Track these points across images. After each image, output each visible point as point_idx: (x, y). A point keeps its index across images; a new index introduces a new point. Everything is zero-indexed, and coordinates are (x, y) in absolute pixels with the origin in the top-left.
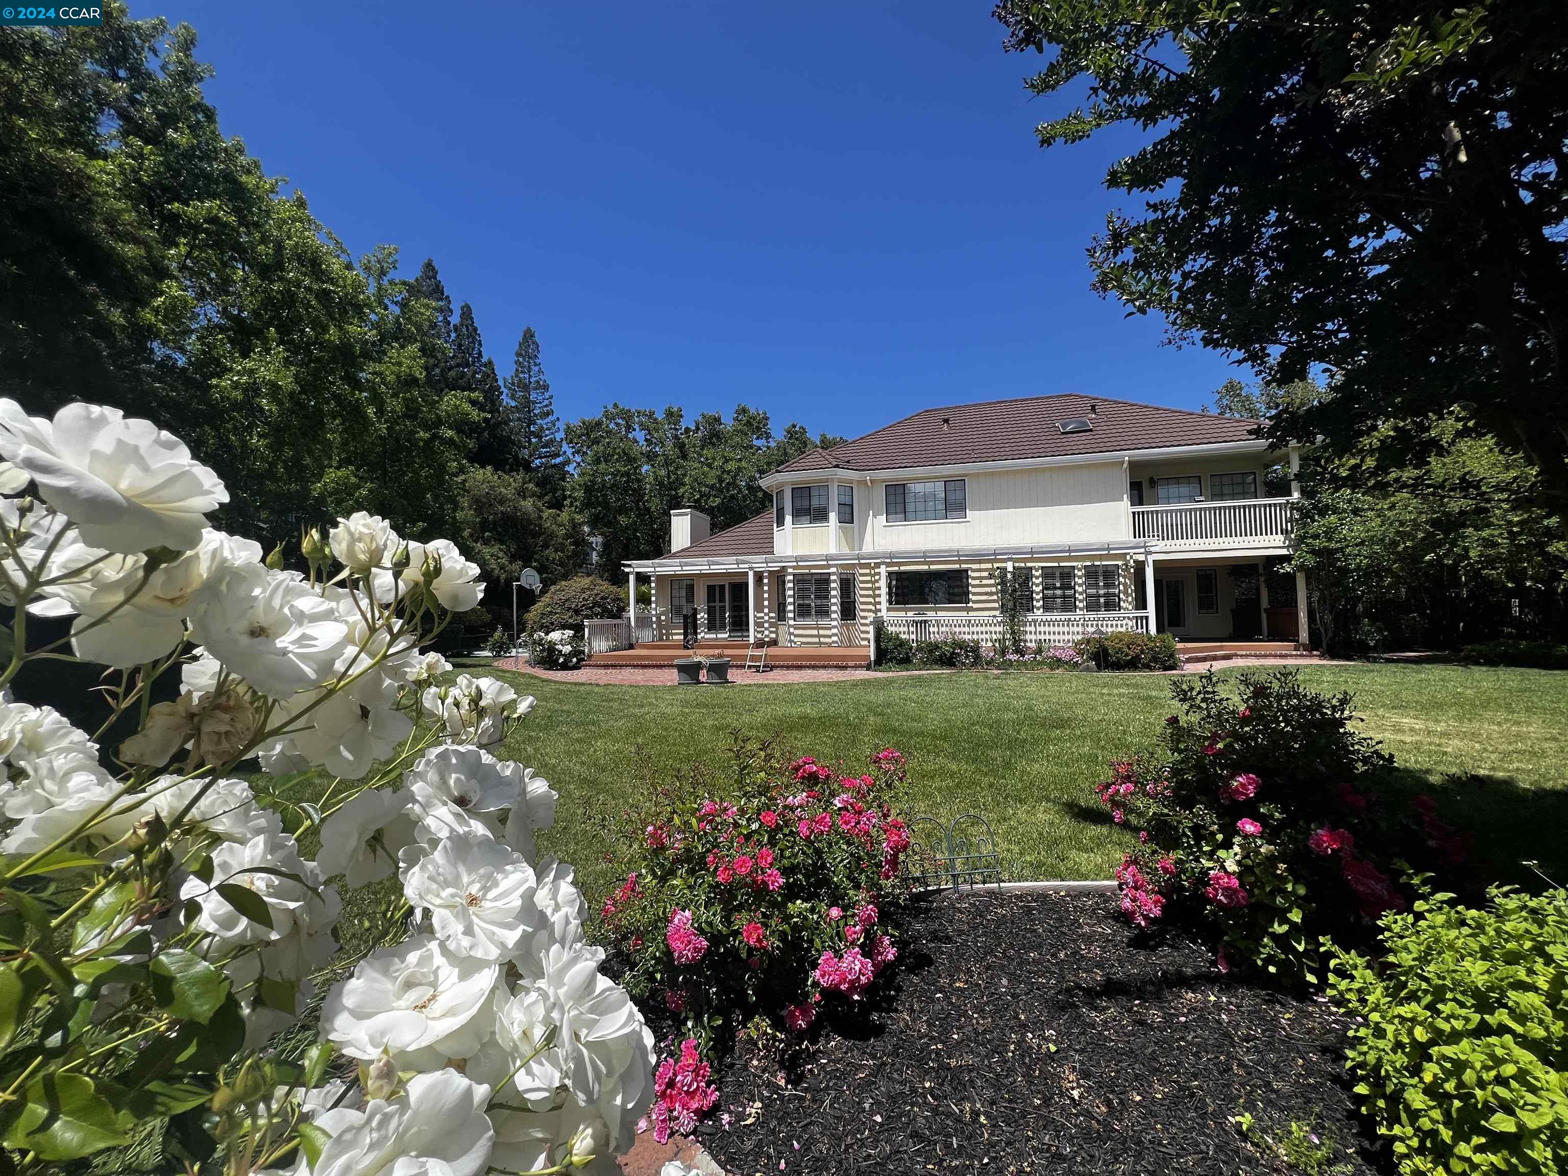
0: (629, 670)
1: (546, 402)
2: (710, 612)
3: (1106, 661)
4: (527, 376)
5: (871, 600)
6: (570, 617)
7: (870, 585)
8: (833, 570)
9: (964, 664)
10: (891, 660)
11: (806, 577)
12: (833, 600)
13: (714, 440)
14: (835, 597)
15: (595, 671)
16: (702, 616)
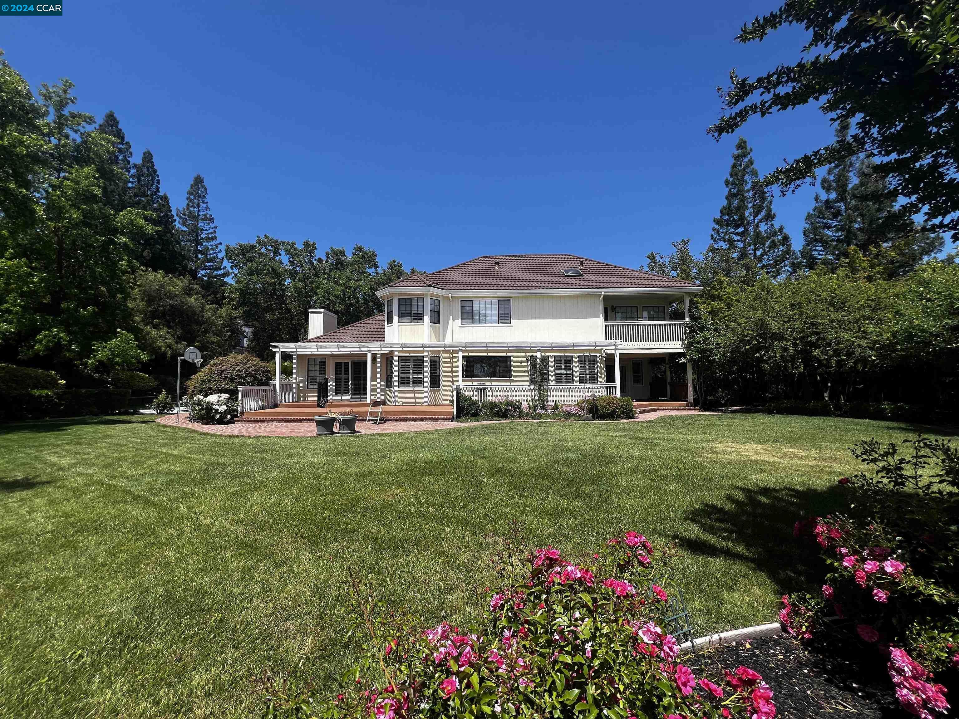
0: (274, 423)
1: (211, 231)
2: (337, 381)
3: (597, 413)
4: (196, 210)
5: (450, 374)
6: (227, 384)
7: (449, 365)
8: (426, 354)
9: (513, 416)
10: (466, 414)
11: (407, 358)
12: (426, 374)
13: (339, 266)
14: (427, 372)
15: (247, 425)
16: (331, 384)
